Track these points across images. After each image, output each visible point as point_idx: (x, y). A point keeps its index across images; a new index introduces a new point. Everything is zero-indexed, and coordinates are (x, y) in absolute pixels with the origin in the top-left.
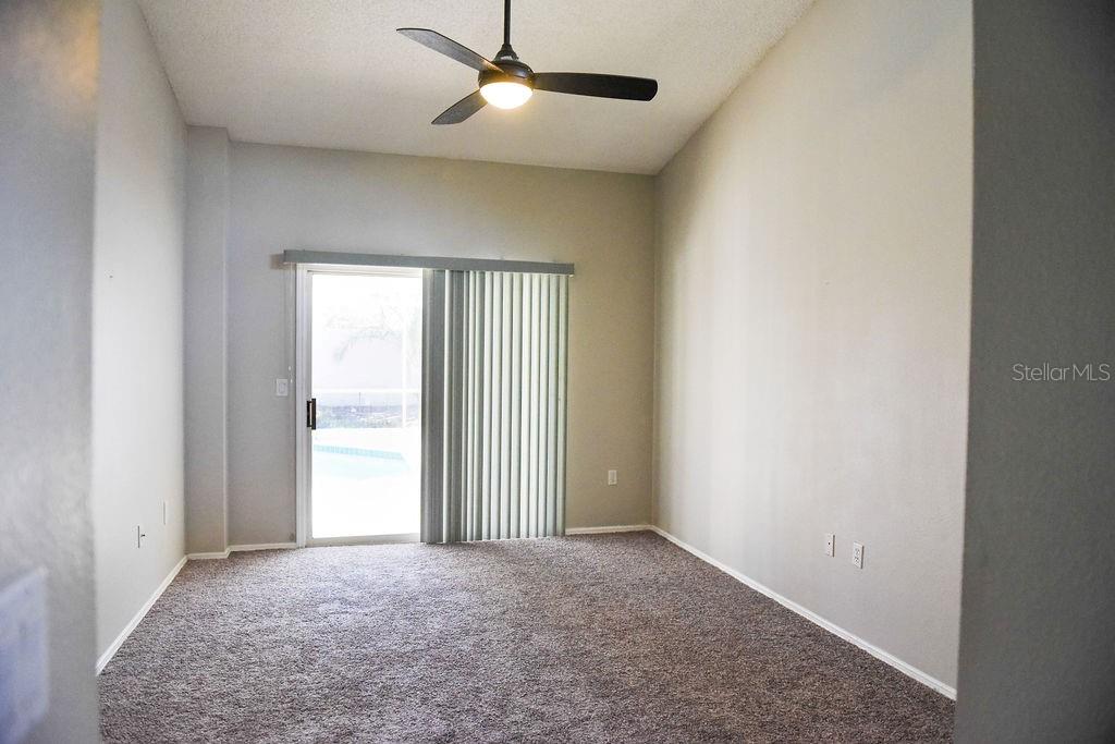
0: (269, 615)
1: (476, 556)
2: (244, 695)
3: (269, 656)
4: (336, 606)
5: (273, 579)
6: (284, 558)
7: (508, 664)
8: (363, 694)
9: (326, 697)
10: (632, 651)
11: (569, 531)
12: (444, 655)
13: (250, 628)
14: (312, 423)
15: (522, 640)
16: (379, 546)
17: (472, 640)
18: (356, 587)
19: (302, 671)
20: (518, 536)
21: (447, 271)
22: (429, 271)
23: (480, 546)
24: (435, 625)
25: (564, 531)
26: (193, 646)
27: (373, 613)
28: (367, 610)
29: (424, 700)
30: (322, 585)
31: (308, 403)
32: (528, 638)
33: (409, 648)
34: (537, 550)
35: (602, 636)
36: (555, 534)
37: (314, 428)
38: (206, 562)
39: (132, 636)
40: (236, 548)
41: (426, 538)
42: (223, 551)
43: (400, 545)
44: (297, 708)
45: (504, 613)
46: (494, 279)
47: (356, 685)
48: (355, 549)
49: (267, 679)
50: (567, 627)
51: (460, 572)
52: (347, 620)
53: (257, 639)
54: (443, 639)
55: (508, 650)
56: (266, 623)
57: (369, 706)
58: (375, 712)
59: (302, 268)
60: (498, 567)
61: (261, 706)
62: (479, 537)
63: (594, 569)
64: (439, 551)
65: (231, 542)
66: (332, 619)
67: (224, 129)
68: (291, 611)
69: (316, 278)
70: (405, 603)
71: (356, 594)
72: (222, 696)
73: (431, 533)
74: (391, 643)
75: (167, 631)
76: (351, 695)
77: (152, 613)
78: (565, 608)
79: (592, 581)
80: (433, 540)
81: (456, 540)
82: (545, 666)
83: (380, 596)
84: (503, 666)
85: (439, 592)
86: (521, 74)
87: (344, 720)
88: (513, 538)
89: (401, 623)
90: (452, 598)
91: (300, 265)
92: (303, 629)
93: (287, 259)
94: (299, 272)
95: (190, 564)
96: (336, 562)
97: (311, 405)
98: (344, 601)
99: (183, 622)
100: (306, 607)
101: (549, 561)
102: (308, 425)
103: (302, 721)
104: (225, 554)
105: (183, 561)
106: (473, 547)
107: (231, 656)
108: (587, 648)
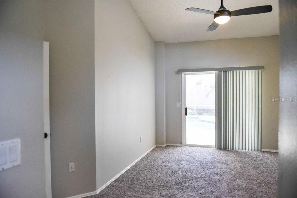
0: (169, 162)
1: (229, 154)
2: (154, 180)
3: (164, 172)
4: (185, 162)
5: (173, 153)
6: (178, 148)
7: (225, 187)
8: (182, 186)
9: (173, 184)
10: (268, 190)
11: (263, 150)
12: (208, 180)
13: (163, 164)
14: (186, 114)
15: (233, 180)
16: (203, 148)
17: (217, 178)
18: (192, 158)
19: (170, 177)
20: (245, 150)
21: (222, 72)
22: (217, 72)
23: (233, 151)
24: (209, 172)
25: (261, 150)
26: (149, 166)
27: (194, 166)
28: (193, 165)
29: (197, 191)
30: (184, 156)
31: (185, 109)
32: (235, 180)
33: (199, 176)
34: (250, 155)
35: (260, 184)
36: (258, 150)
37: (186, 115)
38: (160, 147)
39: (138, 162)
40: (168, 144)
41: (217, 148)
42: (164, 145)
43: (209, 148)
44: (165, 186)
45: (231, 172)
46: (237, 73)
47: (181, 183)
48: (197, 148)
49: (161, 177)
50: (249, 179)
51: (223, 158)
52: (187, 166)
53: (163, 167)
54: (210, 175)
55: (227, 183)
56: (167, 164)
57: (182, 189)
58: (183, 191)
59: (183, 74)
60: (236, 158)
61: (157, 184)
62: (233, 148)
63: (267, 163)
64: (220, 151)
65: (166, 143)
66: (183, 165)
67: (163, 41)
68: (174, 162)
69: (187, 76)
70: (204, 165)
71: (192, 160)
72: (150, 179)
73: (218, 146)
74: (195, 175)
75: (145, 162)
76: (179, 185)
77: (144, 157)
78: (251, 173)
79: (265, 167)
80: (219, 148)
81: (226, 149)
82: (237, 189)
83: (198, 161)
84: (223, 187)
85: (215, 162)
86: (226, 13)
87: (175, 192)
88: (244, 150)
89: (200, 169)
90: (218, 165)
91: (182, 73)
92: (175, 167)
93: (179, 72)
94: (182, 75)
95: (157, 147)
96: (191, 151)
97: (186, 109)
98: (188, 161)
99: (149, 160)
100: (177, 162)
101: (253, 158)
102: (185, 114)
103: (165, 189)
104: (165, 145)
105: (155, 146)
106: (230, 151)
107: (156, 170)
108: (253, 187)
